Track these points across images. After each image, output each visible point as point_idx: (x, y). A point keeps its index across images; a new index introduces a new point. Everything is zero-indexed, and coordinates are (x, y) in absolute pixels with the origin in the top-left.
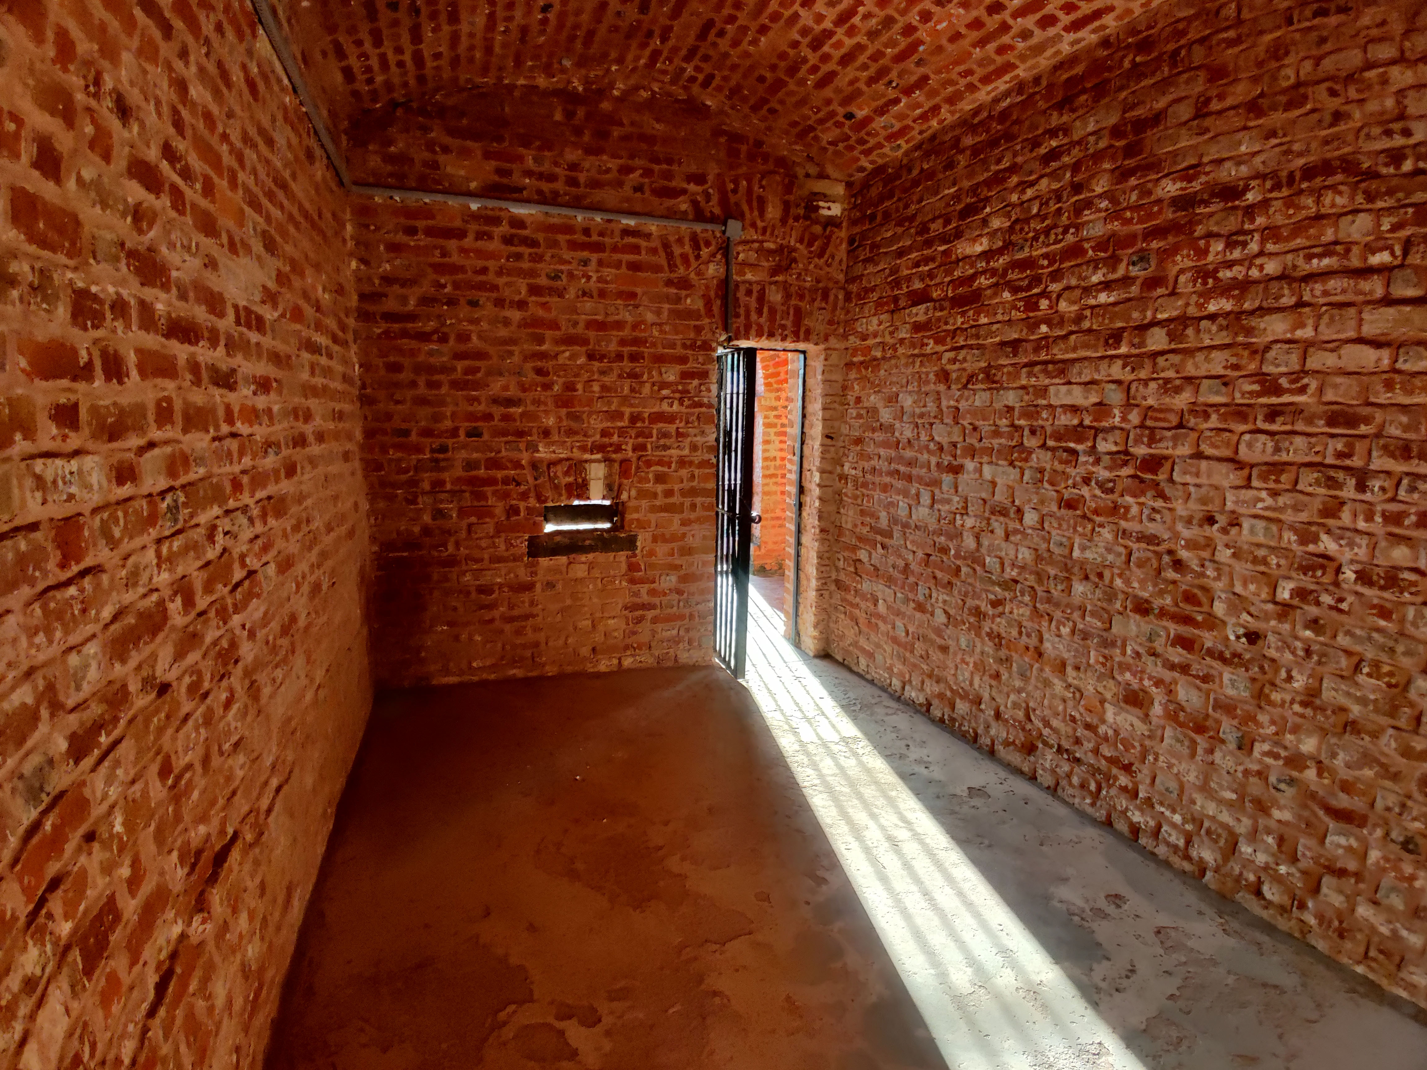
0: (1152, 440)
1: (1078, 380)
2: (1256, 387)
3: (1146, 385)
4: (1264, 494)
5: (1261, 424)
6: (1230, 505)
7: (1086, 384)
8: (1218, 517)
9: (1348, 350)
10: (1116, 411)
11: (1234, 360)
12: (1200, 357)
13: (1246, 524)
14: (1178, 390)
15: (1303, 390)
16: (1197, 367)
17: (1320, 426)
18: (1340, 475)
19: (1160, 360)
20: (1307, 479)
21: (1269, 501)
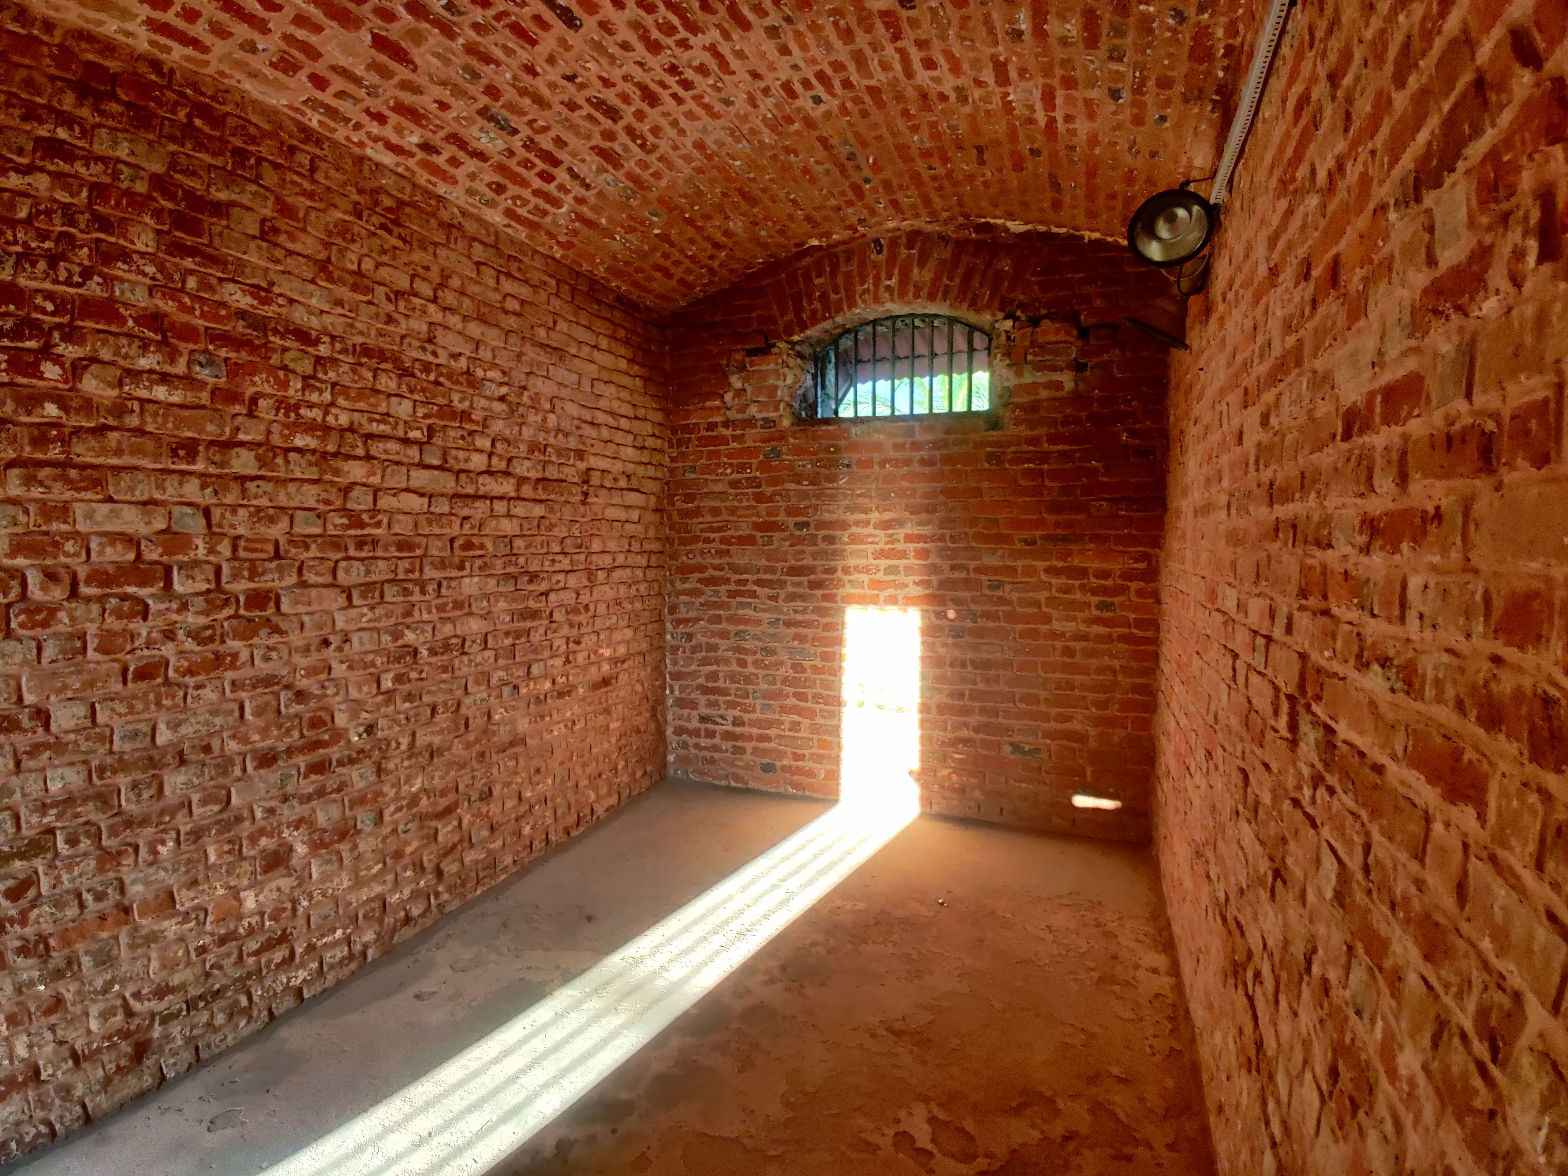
0: (253, 575)
1: (128, 497)
2: (345, 521)
3: (234, 511)
4: (365, 610)
5: (352, 552)
6: (340, 624)
7: (145, 503)
8: (332, 638)
9: (404, 496)
10: (199, 542)
11: (324, 496)
12: (292, 488)
13: (355, 638)
14: (272, 520)
15: (378, 524)
16: (289, 497)
17: (393, 552)
18: (410, 586)
19: (251, 486)
20: (390, 593)
21: (370, 615)
